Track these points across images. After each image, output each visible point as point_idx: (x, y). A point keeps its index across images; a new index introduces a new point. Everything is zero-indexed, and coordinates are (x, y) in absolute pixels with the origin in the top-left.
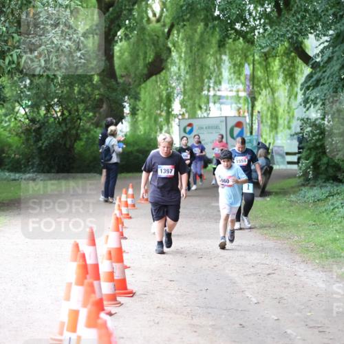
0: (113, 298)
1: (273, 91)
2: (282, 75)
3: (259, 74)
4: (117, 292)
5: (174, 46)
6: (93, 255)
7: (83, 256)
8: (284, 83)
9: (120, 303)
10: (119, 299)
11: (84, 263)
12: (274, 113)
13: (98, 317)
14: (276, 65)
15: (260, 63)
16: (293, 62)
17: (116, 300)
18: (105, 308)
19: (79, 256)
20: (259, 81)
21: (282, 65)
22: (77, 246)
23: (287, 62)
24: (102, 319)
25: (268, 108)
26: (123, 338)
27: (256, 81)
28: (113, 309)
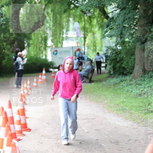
0: (21, 132)
1: (94, 34)
2: (98, 27)
3: (87, 26)
4: (22, 129)
5: (47, 14)
6: (10, 113)
7: (6, 113)
8: (99, 30)
9: (24, 134)
10: (24, 132)
11: (6, 116)
12: (95, 44)
13: (12, 142)
14: (95, 22)
15: (87, 21)
16: (103, 20)
17: (22, 133)
18: (17, 137)
19: (3, 113)
20: (87, 30)
21: (98, 22)
22: (3, 108)
23: (100, 20)
24: (13, 142)
25: (92, 42)
26: (25, 151)
27: (86, 30)
28: (21, 138)
